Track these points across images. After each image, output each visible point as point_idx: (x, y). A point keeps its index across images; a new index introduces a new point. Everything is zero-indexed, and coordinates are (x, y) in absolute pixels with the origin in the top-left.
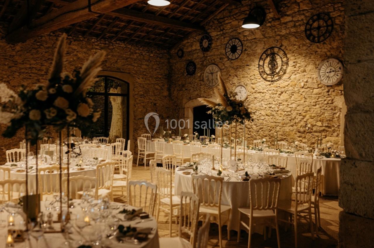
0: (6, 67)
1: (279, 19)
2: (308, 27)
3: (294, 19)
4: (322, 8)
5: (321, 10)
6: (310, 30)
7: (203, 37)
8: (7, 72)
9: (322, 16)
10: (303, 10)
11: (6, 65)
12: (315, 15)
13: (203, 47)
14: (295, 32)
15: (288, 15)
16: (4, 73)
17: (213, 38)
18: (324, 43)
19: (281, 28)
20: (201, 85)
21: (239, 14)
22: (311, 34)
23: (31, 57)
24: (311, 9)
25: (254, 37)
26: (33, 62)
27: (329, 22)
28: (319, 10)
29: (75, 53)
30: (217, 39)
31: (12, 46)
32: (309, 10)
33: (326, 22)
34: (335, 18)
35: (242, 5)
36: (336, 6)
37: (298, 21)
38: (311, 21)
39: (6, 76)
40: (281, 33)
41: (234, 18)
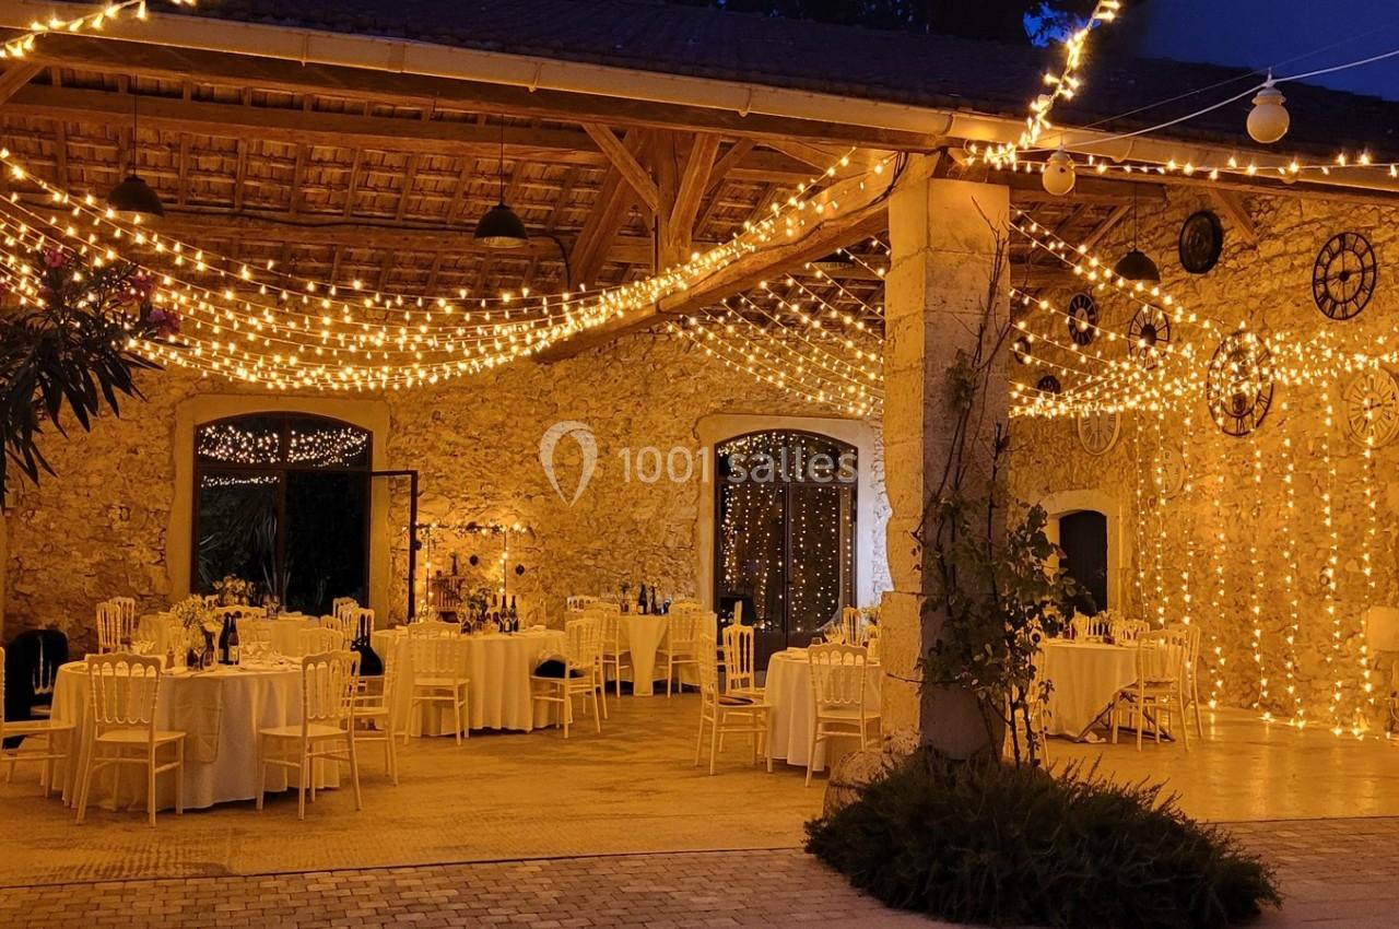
0: (532, 421)
1: (1254, 247)
2: (1320, 272)
3: (1291, 248)
4: (1353, 215)
5: (1349, 223)
6: (1325, 280)
7: (1075, 300)
8: (534, 434)
9: (1351, 239)
10: (1312, 222)
11: (529, 415)
12: (1334, 238)
13: (1077, 331)
14: (1293, 287)
15: (1275, 237)
16: (526, 434)
17: (1101, 303)
18: (1360, 321)
19: (1259, 274)
20: (1074, 448)
21: (1160, 231)
22: (1327, 295)
23: (591, 391)
24: (1328, 219)
25: (1198, 302)
26: (592, 403)
27: (1368, 261)
28: (1344, 222)
29: (702, 372)
30: (1112, 305)
31: (547, 367)
32: (1324, 220)
33: (1360, 257)
34: (1382, 245)
35: (1169, 203)
36: (1383, 211)
37: (1299, 253)
38: (1326, 253)
39: (530, 443)
40: (1260, 290)
41: (1151, 242)
